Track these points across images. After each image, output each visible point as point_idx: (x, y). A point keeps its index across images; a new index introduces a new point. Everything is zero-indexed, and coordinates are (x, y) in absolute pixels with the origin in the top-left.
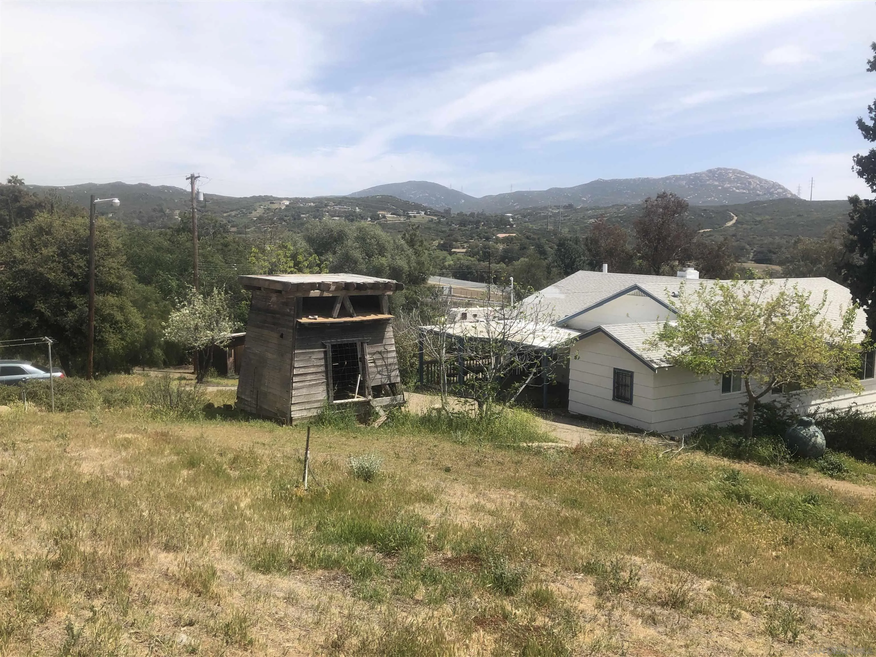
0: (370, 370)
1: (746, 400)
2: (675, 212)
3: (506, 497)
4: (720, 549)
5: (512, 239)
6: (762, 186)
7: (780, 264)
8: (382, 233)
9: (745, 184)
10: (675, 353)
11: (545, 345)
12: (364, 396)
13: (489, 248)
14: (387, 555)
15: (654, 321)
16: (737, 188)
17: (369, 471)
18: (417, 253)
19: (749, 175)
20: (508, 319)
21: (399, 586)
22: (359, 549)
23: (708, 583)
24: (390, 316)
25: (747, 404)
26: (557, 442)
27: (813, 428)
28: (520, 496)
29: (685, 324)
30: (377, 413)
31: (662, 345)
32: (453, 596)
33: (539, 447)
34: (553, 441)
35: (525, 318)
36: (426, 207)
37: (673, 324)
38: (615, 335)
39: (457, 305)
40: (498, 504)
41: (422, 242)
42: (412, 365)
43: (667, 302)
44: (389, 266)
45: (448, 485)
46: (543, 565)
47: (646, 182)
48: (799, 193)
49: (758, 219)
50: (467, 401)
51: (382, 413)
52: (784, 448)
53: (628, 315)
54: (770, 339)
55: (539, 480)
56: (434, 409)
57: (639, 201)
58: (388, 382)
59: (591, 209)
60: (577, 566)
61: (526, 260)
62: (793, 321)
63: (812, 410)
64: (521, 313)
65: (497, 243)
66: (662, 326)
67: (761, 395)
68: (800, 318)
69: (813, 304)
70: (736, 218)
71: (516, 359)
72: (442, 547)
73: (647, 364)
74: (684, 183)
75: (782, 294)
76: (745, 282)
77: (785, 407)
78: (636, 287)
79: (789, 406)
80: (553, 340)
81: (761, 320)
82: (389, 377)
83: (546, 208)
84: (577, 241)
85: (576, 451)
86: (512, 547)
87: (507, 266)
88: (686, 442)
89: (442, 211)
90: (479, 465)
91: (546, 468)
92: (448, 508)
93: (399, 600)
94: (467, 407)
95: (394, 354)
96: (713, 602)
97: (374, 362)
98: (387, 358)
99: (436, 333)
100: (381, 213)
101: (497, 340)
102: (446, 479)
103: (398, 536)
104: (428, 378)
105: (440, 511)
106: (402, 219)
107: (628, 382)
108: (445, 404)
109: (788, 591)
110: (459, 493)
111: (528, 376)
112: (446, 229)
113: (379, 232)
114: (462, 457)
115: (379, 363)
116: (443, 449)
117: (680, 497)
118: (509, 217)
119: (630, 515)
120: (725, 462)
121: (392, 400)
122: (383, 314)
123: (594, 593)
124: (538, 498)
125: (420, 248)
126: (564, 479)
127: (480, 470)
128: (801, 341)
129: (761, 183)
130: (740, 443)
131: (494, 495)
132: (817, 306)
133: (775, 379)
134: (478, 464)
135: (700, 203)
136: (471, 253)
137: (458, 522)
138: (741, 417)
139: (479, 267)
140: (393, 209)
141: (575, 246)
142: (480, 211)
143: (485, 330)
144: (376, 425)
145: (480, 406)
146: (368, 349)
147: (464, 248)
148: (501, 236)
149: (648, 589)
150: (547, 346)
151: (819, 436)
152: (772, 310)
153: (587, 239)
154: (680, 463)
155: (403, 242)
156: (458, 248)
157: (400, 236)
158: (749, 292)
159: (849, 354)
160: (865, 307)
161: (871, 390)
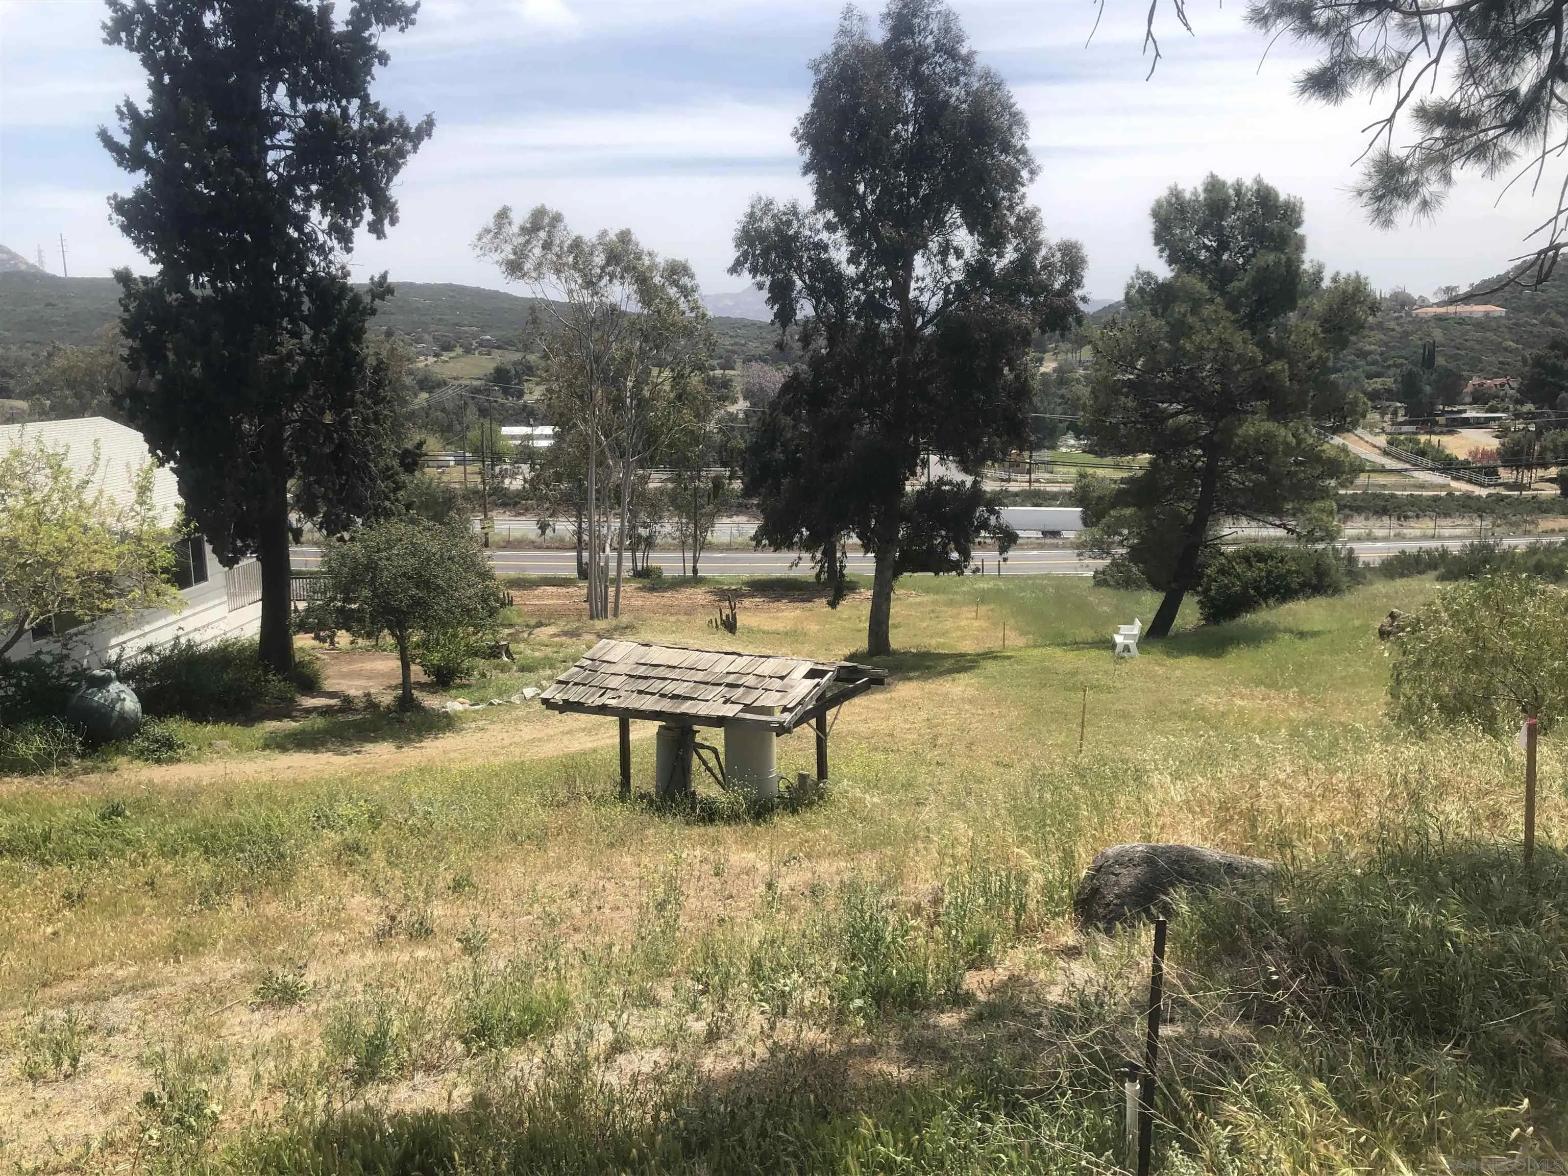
7: (23, 396)
27: (115, 687)
54: (6, 540)
62: (45, 501)
63: (113, 655)
67: (9, 647)
68: (57, 494)
69: (77, 465)
75: (18, 453)
77: (63, 658)
79: (68, 656)
128: (63, 537)
132: (85, 470)
133: (27, 614)
159: (153, 546)
160: (172, 464)
161: (207, 601)
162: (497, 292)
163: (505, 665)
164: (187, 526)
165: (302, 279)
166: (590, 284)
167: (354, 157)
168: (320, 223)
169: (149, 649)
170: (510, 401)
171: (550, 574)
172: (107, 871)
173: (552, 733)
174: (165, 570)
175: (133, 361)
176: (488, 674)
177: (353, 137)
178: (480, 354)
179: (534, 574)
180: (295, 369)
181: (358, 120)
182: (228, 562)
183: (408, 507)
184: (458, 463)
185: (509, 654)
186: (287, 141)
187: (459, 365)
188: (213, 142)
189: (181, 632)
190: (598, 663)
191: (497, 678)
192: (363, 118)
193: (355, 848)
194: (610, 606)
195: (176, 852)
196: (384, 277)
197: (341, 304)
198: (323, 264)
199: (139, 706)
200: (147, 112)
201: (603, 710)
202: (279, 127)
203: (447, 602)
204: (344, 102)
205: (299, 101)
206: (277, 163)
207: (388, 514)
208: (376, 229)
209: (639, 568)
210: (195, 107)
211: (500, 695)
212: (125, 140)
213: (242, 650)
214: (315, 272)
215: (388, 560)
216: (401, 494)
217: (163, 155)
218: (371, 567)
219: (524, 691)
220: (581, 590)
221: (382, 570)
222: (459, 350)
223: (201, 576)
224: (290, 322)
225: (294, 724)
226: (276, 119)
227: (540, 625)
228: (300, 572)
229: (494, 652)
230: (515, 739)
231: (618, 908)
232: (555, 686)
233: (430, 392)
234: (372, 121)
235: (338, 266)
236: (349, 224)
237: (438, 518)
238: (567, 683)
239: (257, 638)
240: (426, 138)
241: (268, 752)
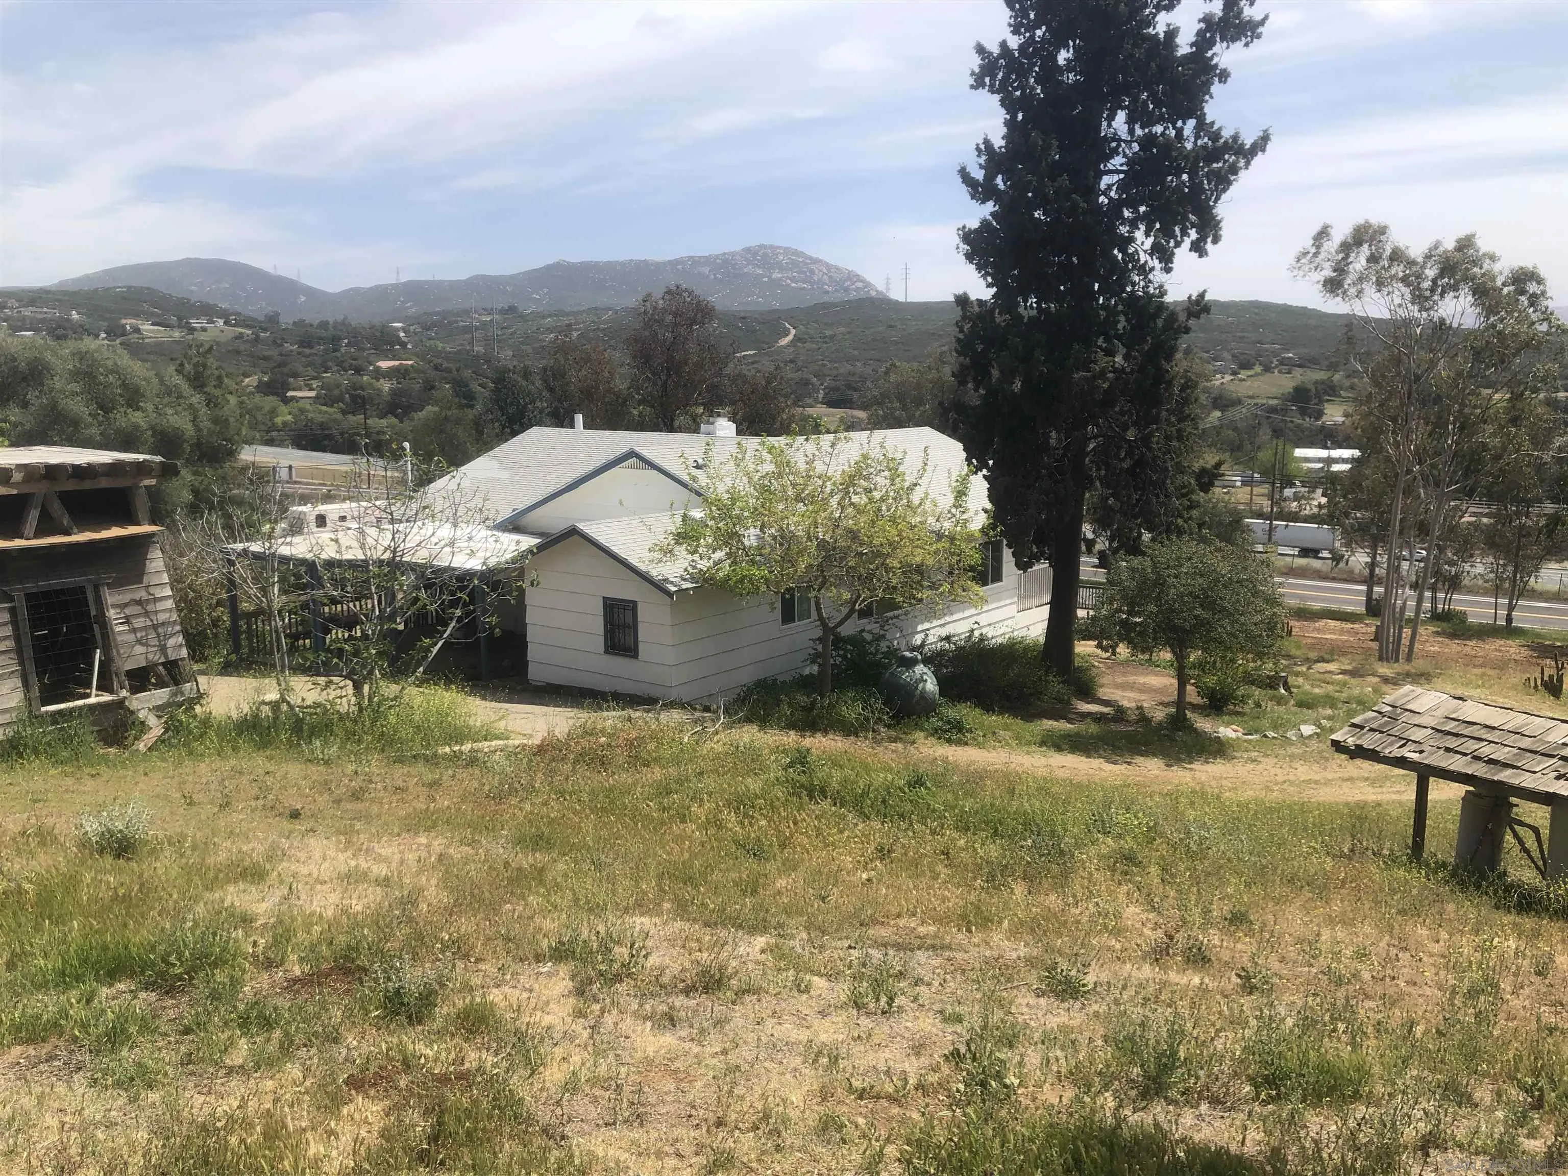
0: (119, 638)
1: (819, 633)
2: (693, 322)
3: (410, 850)
4: (781, 883)
5: (407, 370)
6: (830, 277)
7: (864, 407)
8: (131, 363)
9: (805, 273)
10: (704, 565)
11: (475, 564)
12: (112, 692)
13: (362, 389)
14: (167, 993)
15: (664, 511)
16: (793, 280)
17: (125, 837)
18: (211, 402)
19: (811, 258)
20: (401, 522)
21: (194, 1046)
22: (105, 991)
23: (761, 941)
24: (154, 528)
25: (820, 639)
26: (507, 739)
27: (920, 669)
28: (438, 845)
29: (716, 513)
30: (143, 723)
31: (681, 550)
32: (305, 1046)
33: (472, 750)
34: (497, 738)
35: (433, 516)
36: (225, 310)
37: (697, 514)
38: (602, 539)
39: (304, 499)
40: (394, 865)
41: (219, 378)
42: (215, 623)
43: (685, 478)
44: (152, 428)
45: (295, 844)
46: (478, 960)
47: (643, 268)
48: (888, 289)
49: (828, 333)
50: (331, 682)
51: (152, 721)
52: (879, 705)
53: (621, 503)
54: (851, 531)
55: (473, 811)
56: (264, 703)
57: (632, 301)
58: (162, 660)
59: (550, 316)
60: (539, 951)
61: (436, 409)
62: (882, 500)
63: (918, 639)
64: (425, 508)
65: (378, 380)
66: (678, 520)
67: (841, 623)
68: (892, 494)
69: (910, 470)
70: (793, 332)
71: (423, 594)
72: (283, 958)
73: (659, 586)
74: (706, 270)
75: (865, 457)
76: (807, 440)
77: (880, 638)
78: (632, 454)
79: (884, 636)
80: (488, 555)
81: (834, 501)
82: (163, 649)
83: (467, 312)
84: (526, 374)
85: (541, 750)
86: (420, 937)
87: (401, 422)
88: (726, 711)
89: (262, 319)
90: (358, 799)
91: (487, 788)
92: (294, 886)
93: (192, 1074)
94: (332, 693)
95: (170, 604)
96: (769, 972)
97: (128, 622)
98: (156, 612)
99: (257, 556)
100: (128, 323)
101: (383, 561)
102: (291, 832)
103: (187, 953)
104: (251, 643)
105: (278, 893)
106: (177, 334)
107: (629, 620)
108: (286, 690)
109: (883, 933)
110: (317, 855)
111: (446, 625)
112: (273, 353)
113: (125, 360)
114: (326, 786)
115: (139, 623)
116: (285, 777)
117: (718, 806)
118: (397, 329)
119: (636, 848)
120: (791, 738)
121: (174, 694)
122: (138, 524)
123: (570, 992)
124: (473, 843)
125: (217, 392)
126: (520, 802)
127: (359, 806)
128: (894, 532)
129: (829, 270)
130: (813, 704)
131: (388, 849)
132: (915, 474)
133: (859, 596)
134: (356, 796)
135: (735, 306)
136: (327, 399)
137: (316, 907)
138: (813, 662)
139: (345, 425)
140: (158, 316)
141: (524, 383)
142: (340, 318)
143: (355, 544)
144: (141, 746)
145: (357, 687)
146: (111, 598)
147: (311, 389)
148: (384, 364)
149: (662, 970)
150: (479, 568)
151: (929, 681)
152: (849, 482)
153: (545, 369)
154: (719, 748)
155: (178, 380)
156: (300, 389)
157: (172, 369)
158: (814, 455)
159: (963, 546)
160: (985, 472)
161: (999, 601)
162: (1306, 308)
163: (1282, 697)
164: (994, 529)
165: (1121, 298)
166: (1420, 298)
167: (1185, 177)
168: (1143, 243)
169: (948, 638)
170: (1307, 422)
171: (1334, 607)
172: (911, 834)
173: (1330, 776)
174: (972, 568)
175: (961, 376)
176: (1263, 704)
177: (1186, 158)
178: (1280, 372)
179: (1317, 605)
180: (1105, 386)
181: (1192, 139)
182: (1022, 565)
183: (1201, 525)
184: (1244, 484)
185: (1287, 687)
186: (1121, 165)
187: (1256, 384)
188: (1056, 170)
189: (976, 626)
190: (1399, 711)
191: (1272, 711)
192: (1197, 137)
193: (1129, 858)
194: (1404, 649)
195: (968, 829)
196: (1202, 295)
197: (1155, 323)
198: (1142, 283)
199: (937, 688)
200: (1000, 148)
201: (1401, 762)
202: (1115, 152)
203: (1232, 625)
204: (1179, 124)
205: (1137, 127)
206: (1109, 187)
207: (1180, 532)
208: (1198, 248)
209: (1440, 610)
210: (1044, 141)
211: (1275, 728)
212: (979, 175)
213: (1027, 649)
214: (1133, 291)
215: (1176, 577)
216: (1195, 513)
217: (1010, 187)
218: (1160, 583)
219: (1302, 727)
220: (1369, 627)
221: (1169, 587)
222: (1258, 369)
223: (997, 577)
224: (1105, 341)
225: (1069, 726)
226: (1114, 144)
227: (1322, 660)
228: (1088, 582)
229: (1271, 683)
230: (1292, 777)
231: (1415, 984)
232: (1347, 729)
233: (1222, 411)
234: (1206, 140)
235: (1156, 285)
236: (1172, 244)
237: (1229, 540)
238: (1362, 727)
239: (1042, 640)
240: (1260, 153)
241: (1044, 749)
